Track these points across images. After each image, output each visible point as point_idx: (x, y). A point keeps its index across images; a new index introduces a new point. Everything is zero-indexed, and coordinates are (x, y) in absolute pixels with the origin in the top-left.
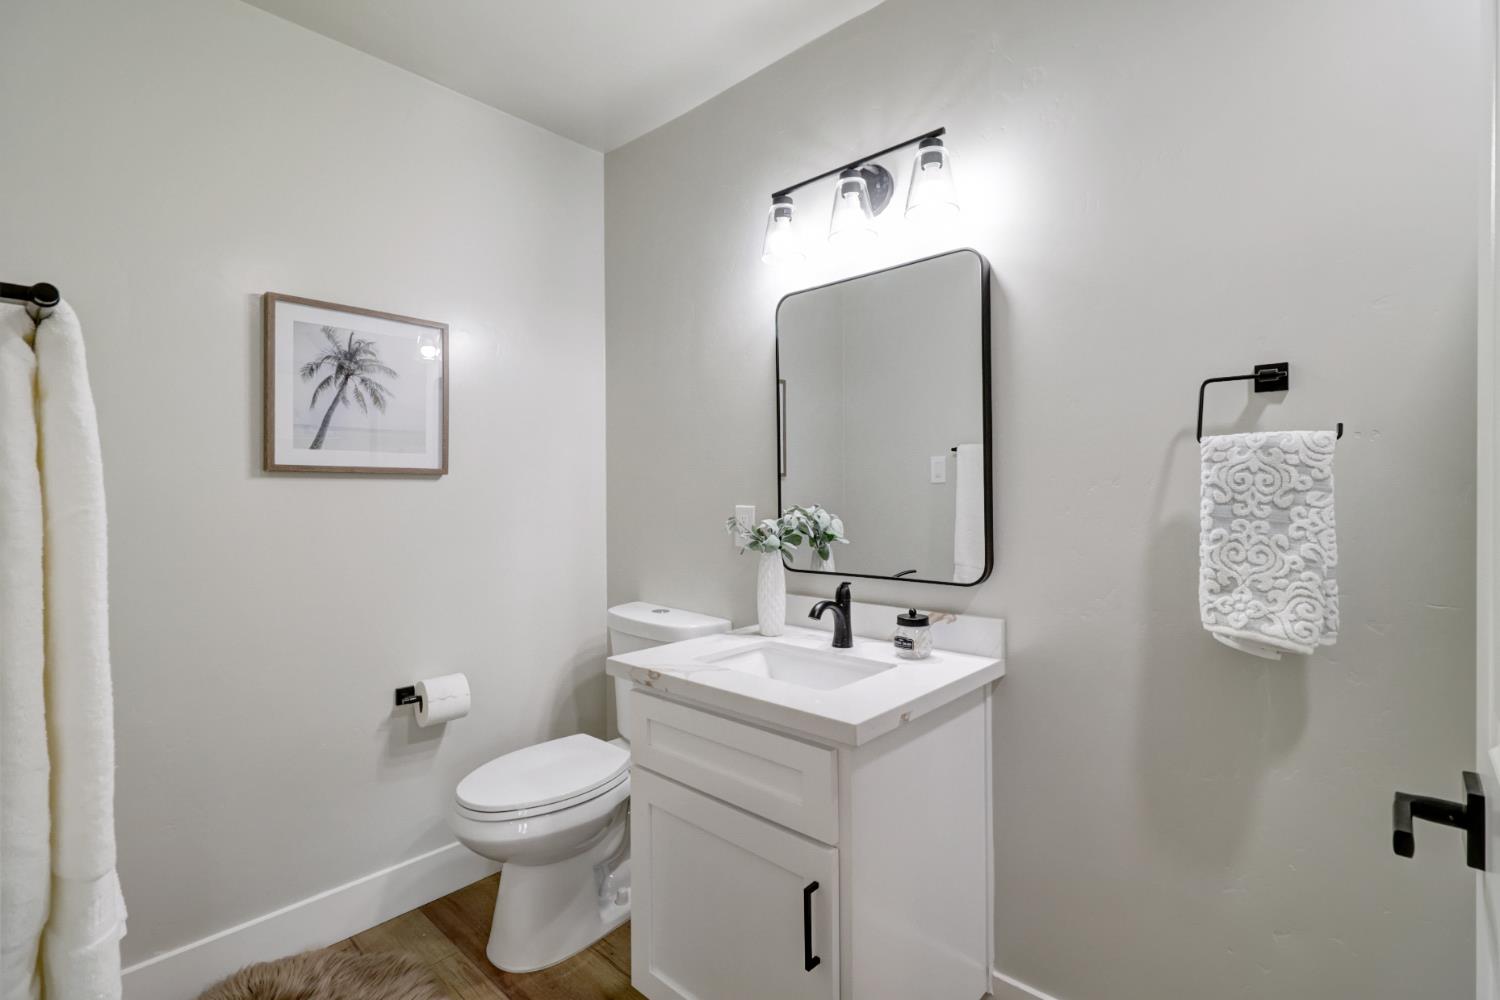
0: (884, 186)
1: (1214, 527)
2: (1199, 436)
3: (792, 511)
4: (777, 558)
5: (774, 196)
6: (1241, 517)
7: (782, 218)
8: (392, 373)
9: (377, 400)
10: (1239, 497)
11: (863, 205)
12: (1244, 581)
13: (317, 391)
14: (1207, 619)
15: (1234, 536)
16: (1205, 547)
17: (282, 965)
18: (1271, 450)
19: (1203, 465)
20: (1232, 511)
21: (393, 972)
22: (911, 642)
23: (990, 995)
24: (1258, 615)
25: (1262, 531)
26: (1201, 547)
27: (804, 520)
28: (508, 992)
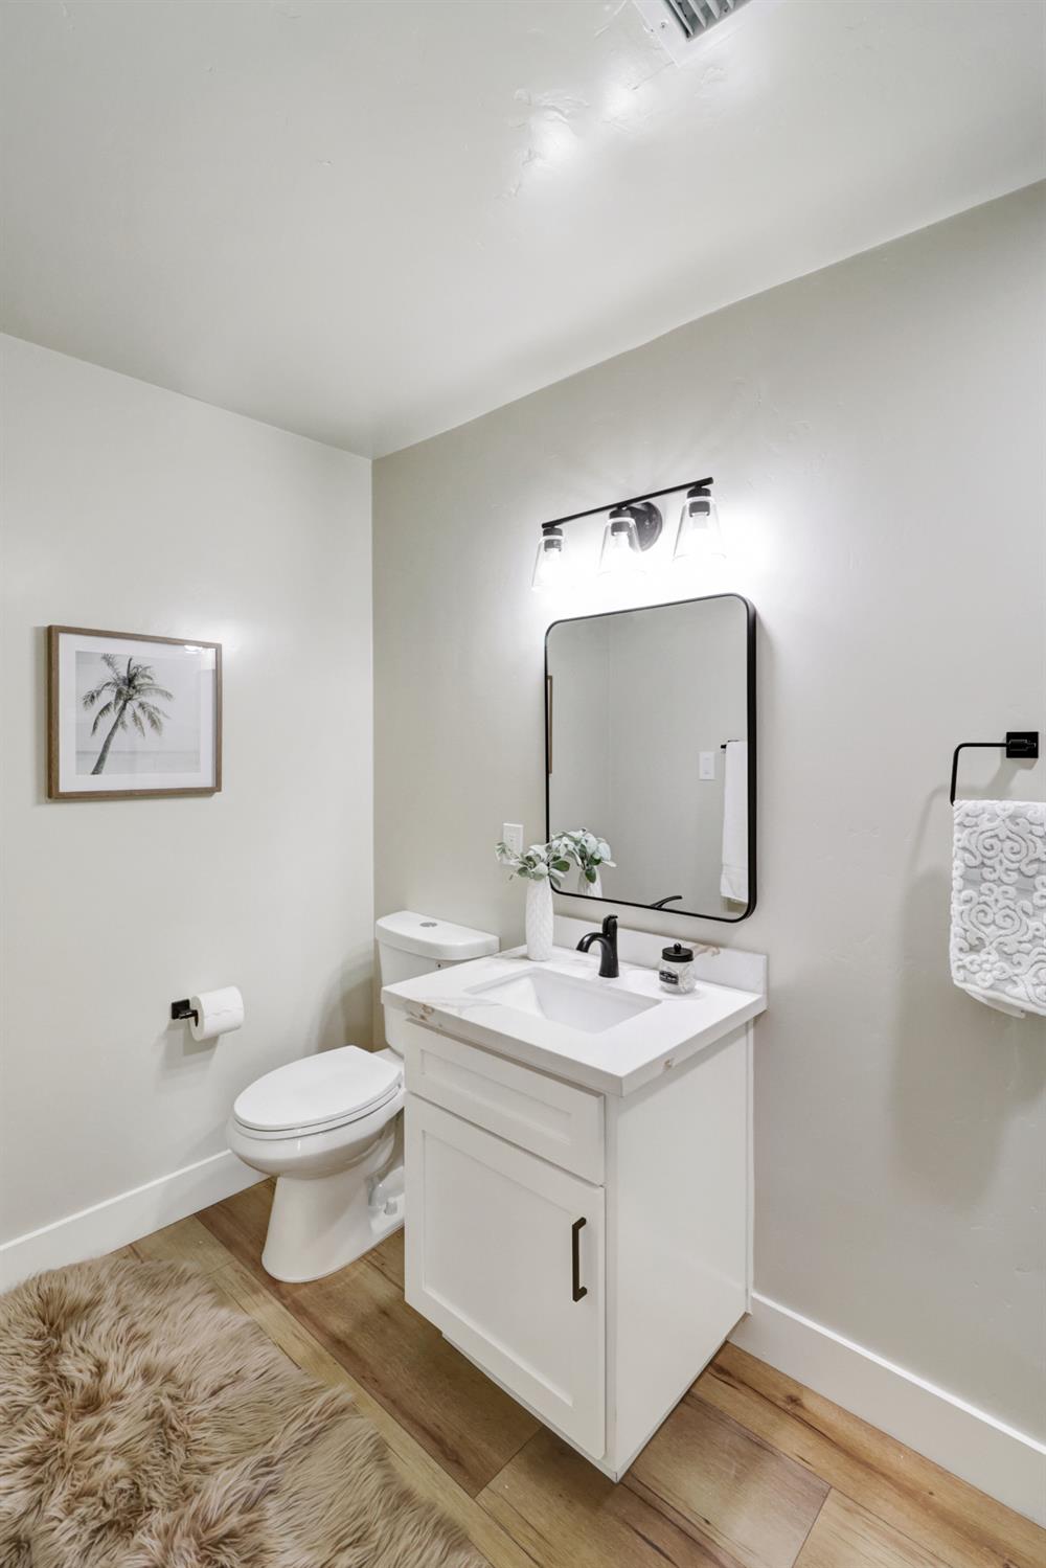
0: (653, 523)
1: (964, 888)
2: (952, 799)
3: (561, 837)
4: (544, 886)
5: (544, 526)
6: (990, 881)
7: (552, 549)
8: (168, 695)
9: (154, 723)
10: (987, 862)
11: (631, 543)
12: (991, 943)
13: (97, 718)
14: (957, 977)
15: (983, 898)
16: (956, 907)
17: (69, 1273)
18: (1018, 820)
19: (956, 827)
20: (981, 874)
21: (174, 1281)
22: (676, 977)
23: (749, 1314)
24: (1004, 976)
25: (1008, 896)
26: (952, 906)
27: (571, 845)
28: (285, 1302)
